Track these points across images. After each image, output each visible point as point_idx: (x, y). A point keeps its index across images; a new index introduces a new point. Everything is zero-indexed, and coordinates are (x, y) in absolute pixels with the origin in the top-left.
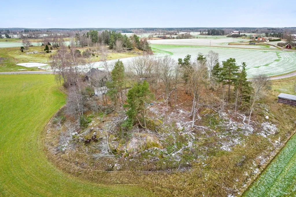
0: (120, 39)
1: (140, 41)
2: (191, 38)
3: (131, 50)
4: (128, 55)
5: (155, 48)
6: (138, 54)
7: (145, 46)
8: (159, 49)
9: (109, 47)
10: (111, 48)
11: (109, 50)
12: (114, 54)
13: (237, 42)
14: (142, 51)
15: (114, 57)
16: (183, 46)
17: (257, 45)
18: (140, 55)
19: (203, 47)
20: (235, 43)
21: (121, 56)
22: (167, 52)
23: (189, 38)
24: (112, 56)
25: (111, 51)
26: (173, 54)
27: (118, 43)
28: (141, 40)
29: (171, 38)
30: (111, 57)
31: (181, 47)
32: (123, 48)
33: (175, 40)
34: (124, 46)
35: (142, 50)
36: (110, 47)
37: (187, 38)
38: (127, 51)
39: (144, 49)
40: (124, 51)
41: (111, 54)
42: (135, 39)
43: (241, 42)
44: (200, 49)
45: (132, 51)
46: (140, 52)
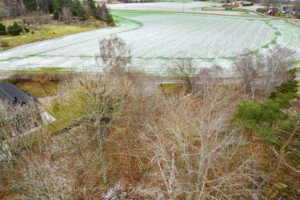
0: (68, 4)
1: (96, 6)
2: (157, 2)
3: (85, 20)
4: (80, 29)
5: (117, 15)
6: (95, 25)
7: (104, 14)
8: (123, 17)
9: (53, 17)
10: (56, 18)
11: (53, 21)
12: (60, 26)
13: (210, 7)
14: (100, 22)
15: (59, 32)
16: (151, 12)
17: (234, 10)
18: (98, 27)
19: (175, 13)
20: (208, 8)
21: (70, 31)
22: (134, 21)
23: (154, 2)
24: (55, 31)
25: (56, 22)
26: (143, 25)
27: (66, 11)
28: (98, 6)
29: (134, 2)
30: (54, 33)
31: (149, 14)
32: (73, 17)
33: (139, 4)
34: (75, 14)
35: (100, 20)
36: (55, 16)
37: (152, 2)
38: (79, 22)
39: (103, 18)
40: (75, 22)
41: (55, 27)
42: (90, 4)
43: (213, 7)
44: (172, 16)
45: (87, 22)
46: (98, 22)
